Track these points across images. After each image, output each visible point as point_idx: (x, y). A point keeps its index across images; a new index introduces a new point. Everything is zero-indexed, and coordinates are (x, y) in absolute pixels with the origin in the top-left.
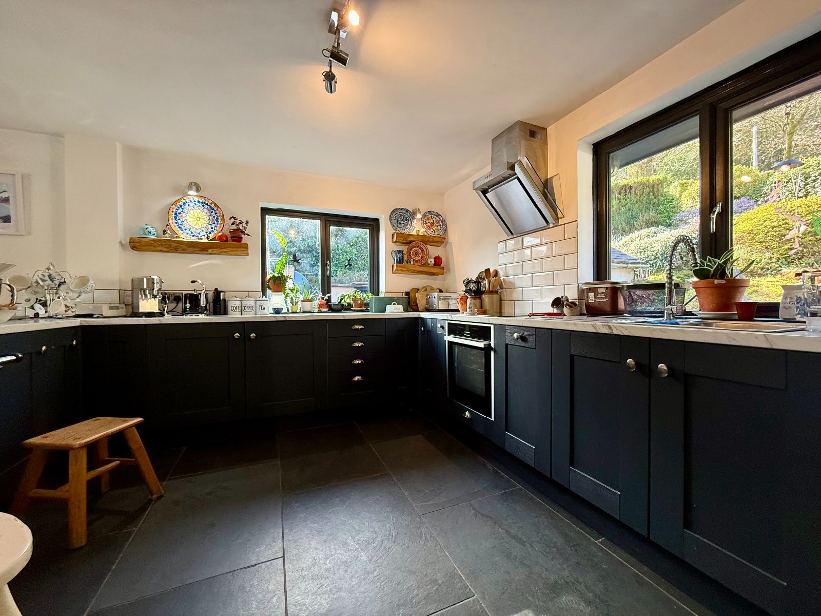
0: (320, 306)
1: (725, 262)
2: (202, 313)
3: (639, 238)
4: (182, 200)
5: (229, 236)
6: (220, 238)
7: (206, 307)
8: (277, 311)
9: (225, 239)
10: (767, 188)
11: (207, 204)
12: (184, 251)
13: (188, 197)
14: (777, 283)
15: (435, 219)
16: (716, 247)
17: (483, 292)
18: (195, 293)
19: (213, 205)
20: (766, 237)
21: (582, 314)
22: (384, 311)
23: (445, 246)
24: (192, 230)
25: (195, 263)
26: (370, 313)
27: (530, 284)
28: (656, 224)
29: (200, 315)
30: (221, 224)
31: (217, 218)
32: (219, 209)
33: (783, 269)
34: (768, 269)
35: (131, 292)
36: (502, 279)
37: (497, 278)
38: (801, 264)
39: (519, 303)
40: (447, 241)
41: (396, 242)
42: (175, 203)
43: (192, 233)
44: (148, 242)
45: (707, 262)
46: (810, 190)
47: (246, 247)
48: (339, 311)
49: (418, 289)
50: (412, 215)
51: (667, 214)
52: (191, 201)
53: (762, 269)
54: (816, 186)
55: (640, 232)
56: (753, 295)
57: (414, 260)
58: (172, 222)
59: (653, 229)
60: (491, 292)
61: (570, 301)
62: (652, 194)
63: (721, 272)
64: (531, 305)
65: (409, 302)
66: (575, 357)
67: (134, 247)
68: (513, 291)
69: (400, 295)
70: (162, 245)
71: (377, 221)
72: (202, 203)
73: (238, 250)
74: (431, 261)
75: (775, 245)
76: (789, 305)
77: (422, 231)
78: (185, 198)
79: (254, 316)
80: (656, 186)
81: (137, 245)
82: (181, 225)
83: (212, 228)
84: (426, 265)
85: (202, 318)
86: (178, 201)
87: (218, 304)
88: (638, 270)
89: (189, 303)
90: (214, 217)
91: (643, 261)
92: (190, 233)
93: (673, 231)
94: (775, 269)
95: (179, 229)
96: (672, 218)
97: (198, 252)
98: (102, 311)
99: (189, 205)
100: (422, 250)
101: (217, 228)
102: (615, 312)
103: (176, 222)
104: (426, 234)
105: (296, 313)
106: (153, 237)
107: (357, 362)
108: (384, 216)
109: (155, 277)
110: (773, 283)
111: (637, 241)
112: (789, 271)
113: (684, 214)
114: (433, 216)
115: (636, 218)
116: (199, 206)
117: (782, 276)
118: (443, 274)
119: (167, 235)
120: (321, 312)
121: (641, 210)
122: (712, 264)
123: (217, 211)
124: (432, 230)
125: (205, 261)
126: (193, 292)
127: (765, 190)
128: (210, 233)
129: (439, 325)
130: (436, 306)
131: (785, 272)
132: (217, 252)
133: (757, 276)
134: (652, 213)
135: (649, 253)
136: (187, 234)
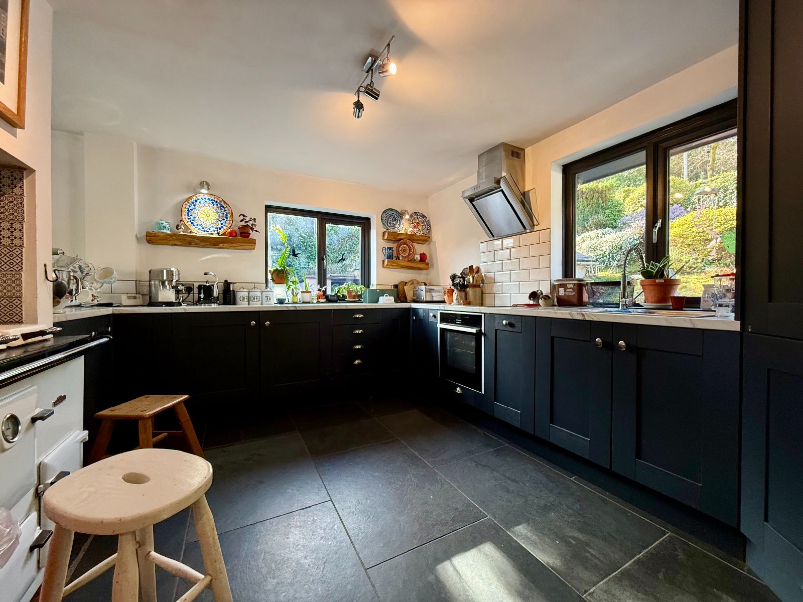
0: (319, 297)
1: (664, 266)
2: (214, 303)
3: (590, 238)
4: (194, 197)
5: (238, 232)
6: (231, 234)
7: (218, 297)
8: (281, 301)
9: (234, 234)
10: (695, 197)
11: (216, 202)
12: (197, 245)
13: (200, 194)
14: (702, 280)
15: (422, 219)
16: (657, 255)
17: (467, 286)
18: (208, 285)
19: (223, 203)
20: (694, 241)
21: (554, 306)
22: (377, 302)
23: (429, 244)
24: (203, 226)
25: (205, 256)
26: (364, 304)
27: (509, 280)
28: (604, 226)
29: (213, 304)
30: (230, 220)
31: (226, 215)
32: (228, 207)
33: (706, 268)
34: (695, 268)
35: (148, 282)
36: (483, 274)
37: (479, 274)
38: (720, 264)
39: (498, 296)
40: (431, 240)
41: (386, 240)
42: (187, 200)
43: (203, 228)
44: (164, 236)
45: (651, 266)
46: (728, 201)
47: (253, 242)
48: (336, 302)
49: (406, 283)
50: (401, 215)
51: (613, 217)
52: (202, 199)
53: (690, 268)
54: (732, 198)
55: (591, 233)
56: (683, 290)
57: (402, 256)
58: (185, 217)
59: (601, 231)
60: (475, 286)
61: (544, 294)
62: (600, 199)
63: (661, 273)
64: (509, 298)
65: (399, 293)
66: (555, 338)
67: (150, 241)
68: (493, 286)
69: (389, 287)
70: (177, 240)
71: (368, 220)
72: (212, 200)
73: (246, 245)
74: (418, 257)
75: (700, 248)
76: (707, 299)
77: (410, 230)
78: (196, 196)
79: (261, 306)
80: (604, 192)
81: (153, 239)
82: (193, 220)
83: (222, 224)
84: (413, 260)
85: (214, 307)
86: (190, 198)
87: (228, 295)
88: (589, 267)
89: (204, 294)
90: (223, 214)
91: (593, 259)
92: (201, 228)
93: (618, 233)
94: (701, 268)
95: (191, 225)
96: (617, 221)
97: (208, 246)
98: (121, 301)
99: (200, 202)
100: (409, 247)
101: (227, 225)
102: (580, 303)
103: (189, 217)
104: (413, 233)
105: (297, 303)
106: (168, 232)
107: (357, 347)
108: (375, 216)
109: (173, 269)
110: (699, 280)
111: (588, 242)
112: (711, 270)
113: (627, 218)
114: (418, 217)
115: (587, 220)
116: (209, 203)
117: (705, 274)
118: (427, 269)
119: (181, 230)
120: (318, 302)
121: (591, 213)
122: (654, 267)
123: (226, 209)
124: (417, 229)
125: (214, 254)
126: (205, 284)
127: (693, 199)
128: (220, 229)
129: (431, 315)
130: (423, 298)
131: (707, 271)
132: (228, 246)
133: (686, 274)
134: (601, 217)
135: (598, 252)
136: (199, 229)
